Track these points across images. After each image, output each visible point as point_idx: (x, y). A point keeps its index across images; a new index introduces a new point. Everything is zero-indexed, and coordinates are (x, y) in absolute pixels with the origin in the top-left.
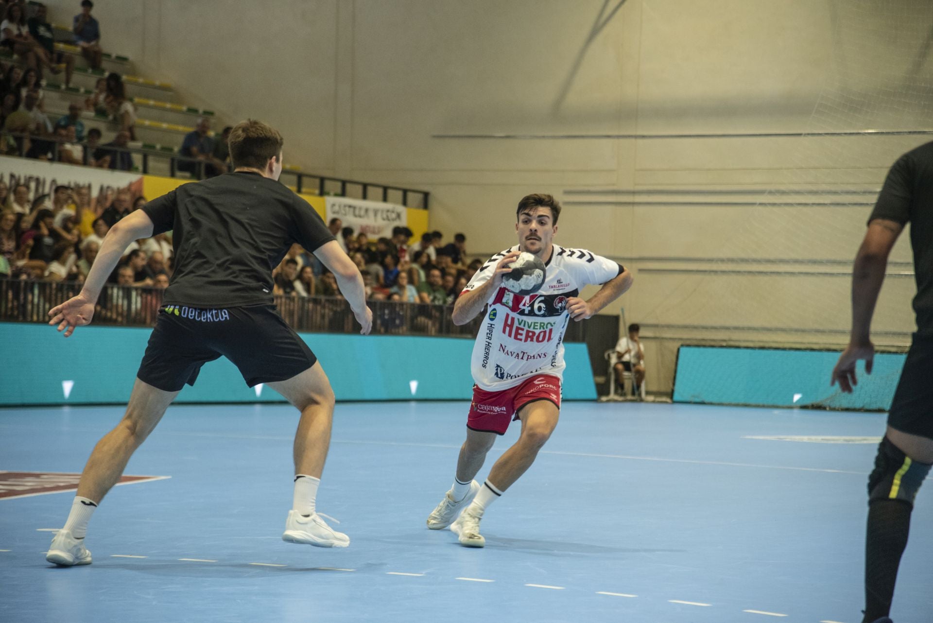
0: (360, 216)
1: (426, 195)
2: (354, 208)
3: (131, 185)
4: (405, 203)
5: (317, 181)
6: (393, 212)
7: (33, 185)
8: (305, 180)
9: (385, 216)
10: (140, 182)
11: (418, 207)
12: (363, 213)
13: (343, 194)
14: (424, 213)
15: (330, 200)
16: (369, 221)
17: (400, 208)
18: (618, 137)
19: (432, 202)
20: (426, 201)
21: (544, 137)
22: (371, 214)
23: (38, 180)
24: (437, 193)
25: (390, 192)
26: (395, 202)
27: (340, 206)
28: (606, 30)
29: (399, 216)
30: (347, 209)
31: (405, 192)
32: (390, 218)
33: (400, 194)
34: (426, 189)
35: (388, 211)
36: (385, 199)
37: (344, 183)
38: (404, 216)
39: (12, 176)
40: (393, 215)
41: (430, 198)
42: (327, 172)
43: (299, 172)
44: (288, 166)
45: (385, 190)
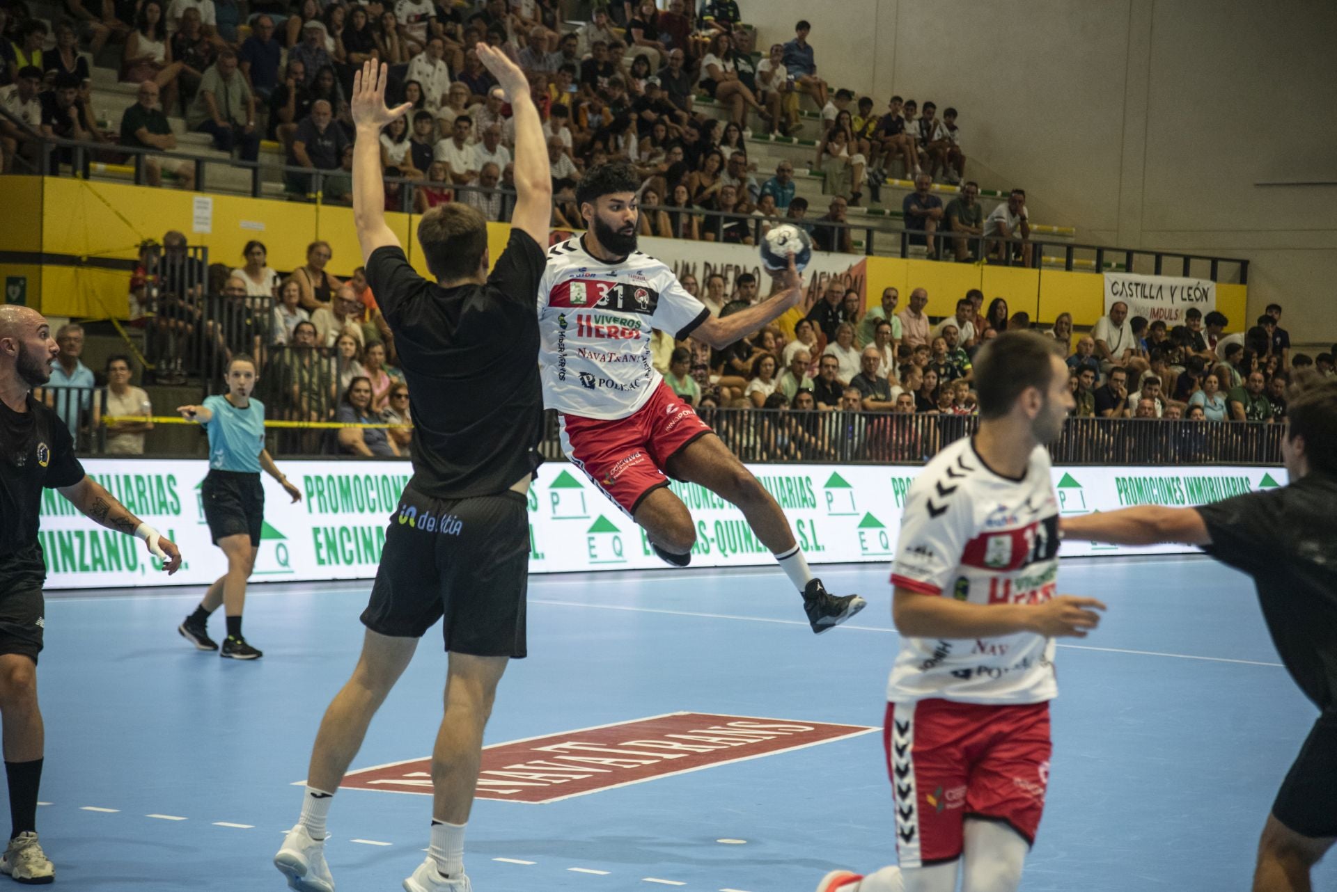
0: (1152, 297)
1: (1244, 264)
2: (1144, 286)
3: (850, 269)
4: (1214, 277)
5: (1095, 252)
6: (1197, 288)
8: (1076, 251)
9: (1185, 296)
10: (863, 265)
11: (1232, 282)
12: (1154, 293)
13: (1128, 268)
14: (1242, 289)
15: (1109, 277)
16: (1164, 303)
17: (1207, 284)
19: (1252, 274)
20: (1244, 272)
22: (1167, 293)
24: (1259, 262)
25: (1194, 263)
26: (1200, 276)
27: (1123, 284)
29: (1205, 294)
30: (1133, 287)
31: (1214, 261)
32: (1193, 297)
33: (1207, 265)
34: (1244, 256)
35: (1190, 288)
36: (1186, 273)
37: (1130, 254)
38: (1212, 294)
39: (707, 265)
40: (1198, 293)
41: (1250, 267)
42: (1107, 240)
43: (1070, 240)
44: (1055, 229)
45: (1187, 259)
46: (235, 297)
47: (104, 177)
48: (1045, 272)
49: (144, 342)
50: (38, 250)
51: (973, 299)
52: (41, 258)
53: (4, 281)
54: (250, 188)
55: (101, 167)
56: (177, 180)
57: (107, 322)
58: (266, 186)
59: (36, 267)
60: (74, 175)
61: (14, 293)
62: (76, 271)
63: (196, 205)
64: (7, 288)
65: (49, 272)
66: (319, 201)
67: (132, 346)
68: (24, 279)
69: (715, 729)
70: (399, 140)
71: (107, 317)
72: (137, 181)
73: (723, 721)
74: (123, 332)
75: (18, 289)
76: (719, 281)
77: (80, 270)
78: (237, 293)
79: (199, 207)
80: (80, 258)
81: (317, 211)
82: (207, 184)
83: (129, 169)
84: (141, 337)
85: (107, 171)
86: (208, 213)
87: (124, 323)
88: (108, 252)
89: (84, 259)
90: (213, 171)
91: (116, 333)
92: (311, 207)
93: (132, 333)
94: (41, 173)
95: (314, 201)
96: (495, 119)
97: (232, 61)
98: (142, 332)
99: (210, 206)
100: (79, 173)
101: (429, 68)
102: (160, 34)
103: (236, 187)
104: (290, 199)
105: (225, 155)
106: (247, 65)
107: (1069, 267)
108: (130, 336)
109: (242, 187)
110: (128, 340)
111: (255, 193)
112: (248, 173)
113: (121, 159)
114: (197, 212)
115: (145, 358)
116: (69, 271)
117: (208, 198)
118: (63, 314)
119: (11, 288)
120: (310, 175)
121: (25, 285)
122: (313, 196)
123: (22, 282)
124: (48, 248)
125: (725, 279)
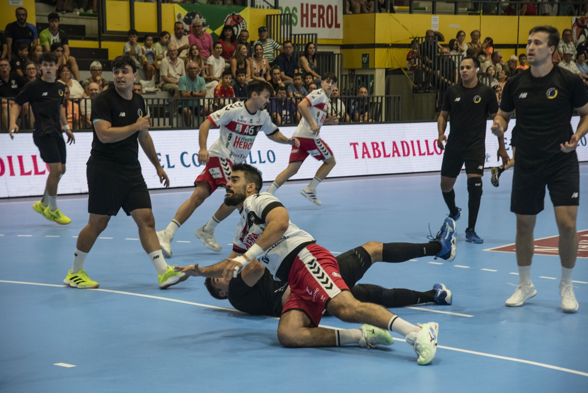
46: (444, 56)
49: (413, 76)
50: (374, 43)
52: (374, 46)
53: (361, 56)
54: (454, 11)
55: (396, 8)
57: (400, 69)
58: (460, 9)
59: (373, 49)
60: (387, 12)
61: (365, 60)
62: (387, 50)
63: (432, 20)
64: (362, 58)
65: (378, 51)
66: (481, 14)
67: (409, 78)
68: (369, 54)
71: (399, 68)
72: (411, 12)
74: (405, 72)
75: (366, 59)
77: (389, 49)
78: (445, 54)
79: (433, 21)
80: (389, 45)
81: (481, 18)
82: (437, 11)
83: (407, 8)
84: (412, 74)
85: (398, 9)
86: (437, 23)
87: (406, 69)
88: (399, 41)
89: (390, 45)
90: (439, 5)
91: (403, 73)
92: (478, 17)
93: (409, 73)
94: (375, 12)
95: (479, 14)
98: (412, 72)
99: (438, 20)
100: (388, 11)
103: (447, 11)
104: (470, 14)
108: (408, 74)
109: (449, 11)
110: (407, 76)
111: (456, 13)
112: (453, 5)
113: (404, 4)
114: (433, 23)
115: (414, 83)
116: (385, 50)
117: (437, 17)
118: (383, 67)
119: (364, 58)
120: (478, 3)
121: (369, 57)
122: (479, 12)
123: (368, 56)
124: (377, 42)
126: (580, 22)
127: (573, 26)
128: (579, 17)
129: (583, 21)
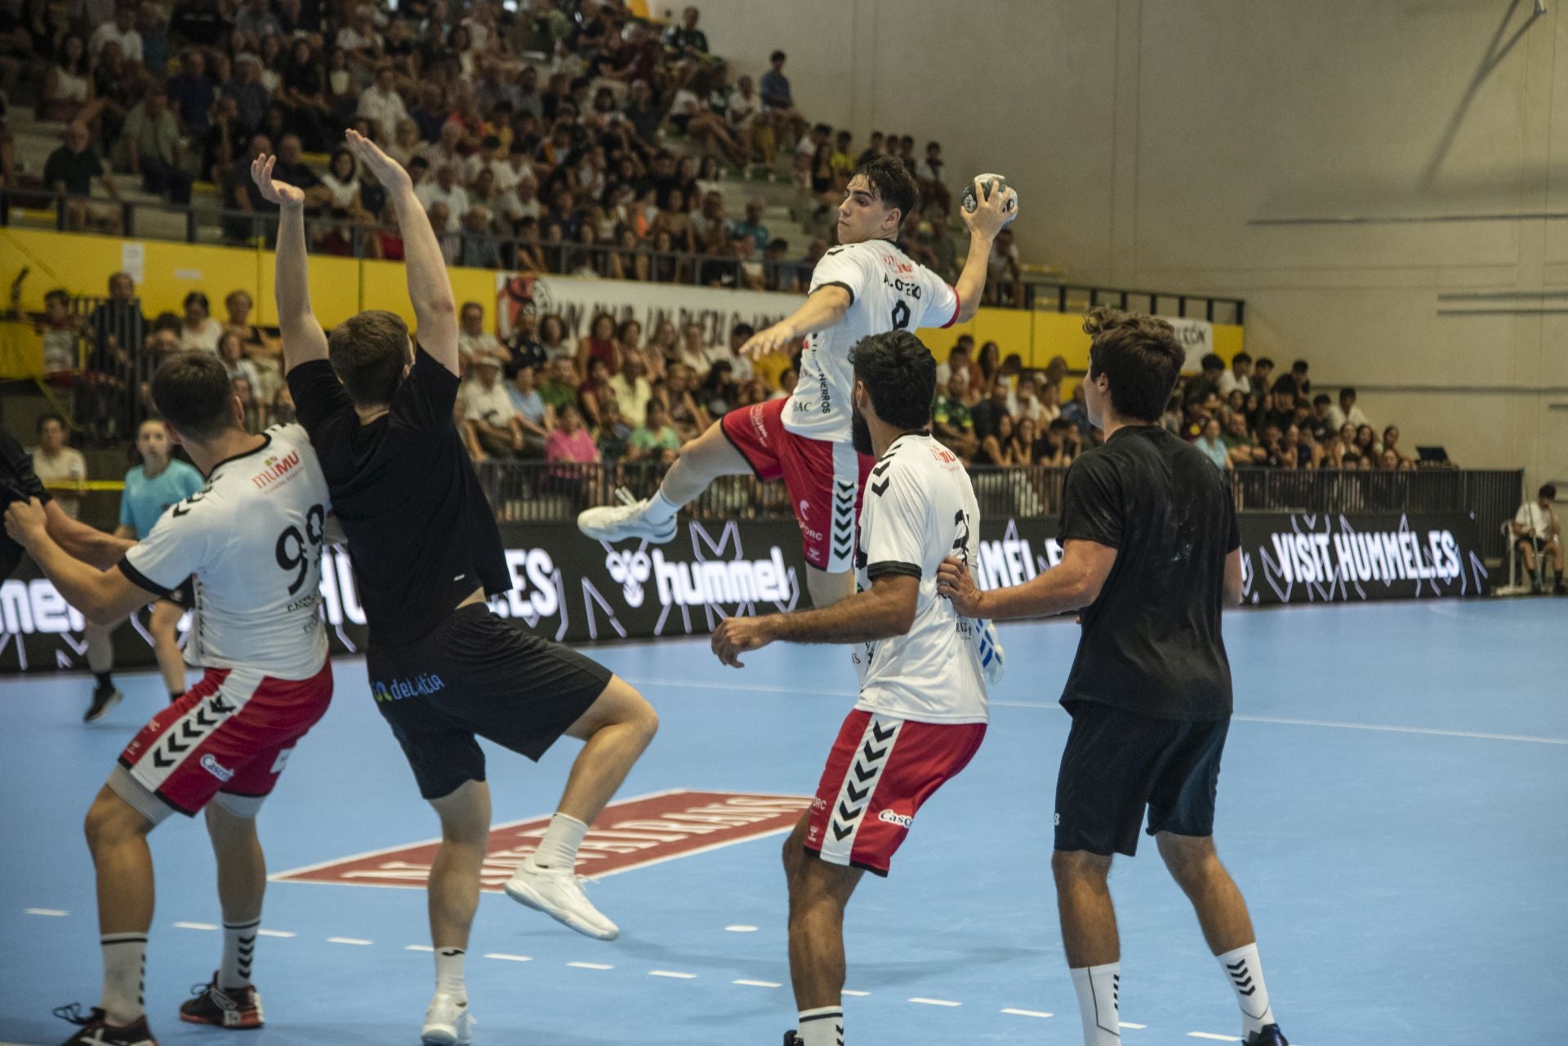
1: (1240, 306)
4: (1210, 317)
5: (1088, 293)
6: (1193, 331)
7: (709, 322)
8: (1070, 293)
11: (1228, 322)
14: (1237, 331)
17: (1204, 326)
18: (1520, 217)
19: (1250, 316)
20: (1239, 313)
21: (1410, 220)
23: (715, 315)
24: (1255, 302)
25: (1189, 304)
26: (1195, 317)
28: (1501, 68)
29: (1201, 336)
31: (1210, 303)
32: (1189, 340)
33: (1203, 305)
34: (1238, 295)
35: (1186, 330)
36: (1182, 314)
37: (1124, 295)
38: (1209, 337)
39: (683, 312)
40: (1195, 336)
41: (1246, 309)
42: (1100, 281)
43: (1062, 281)
44: (1046, 269)
45: (1182, 300)
47: (23, 224)
48: (1040, 316)
49: (71, 401)
51: (964, 344)
54: (184, 232)
55: (17, 213)
56: (103, 227)
57: (30, 381)
58: (203, 231)
63: (125, 253)
66: (261, 247)
69: (714, 807)
70: (346, 181)
71: (29, 375)
73: (722, 799)
74: (46, 390)
76: (695, 330)
79: (128, 256)
81: (259, 258)
82: (137, 229)
83: (50, 215)
84: (67, 397)
85: (25, 217)
86: (139, 261)
90: (142, 216)
91: (40, 392)
92: (252, 254)
93: (58, 392)
95: (255, 247)
96: (449, 156)
97: (162, 100)
98: (69, 391)
99: (141, 254)
101: (382, 102)
102: (82, 69)
103: (169, 233)
105: (156, 199)
106: (177, 105)
107: (1062, 308)
108: (55, 396)
109: (175, 234)
110: (55, 400)
111: (191, 238)
112: (182, 218)
113: (41, 204)
114: (127, 261)
117: (139, 246)
120: (249, 221)
125: (702, 326)
126: (516, 287)
127: (500, 297)
128: (514, 275)
129: (523, 284)
